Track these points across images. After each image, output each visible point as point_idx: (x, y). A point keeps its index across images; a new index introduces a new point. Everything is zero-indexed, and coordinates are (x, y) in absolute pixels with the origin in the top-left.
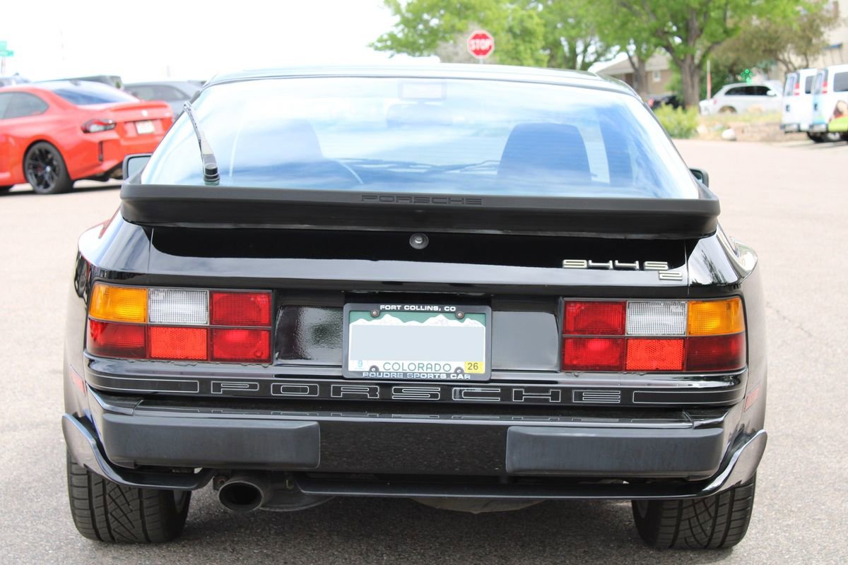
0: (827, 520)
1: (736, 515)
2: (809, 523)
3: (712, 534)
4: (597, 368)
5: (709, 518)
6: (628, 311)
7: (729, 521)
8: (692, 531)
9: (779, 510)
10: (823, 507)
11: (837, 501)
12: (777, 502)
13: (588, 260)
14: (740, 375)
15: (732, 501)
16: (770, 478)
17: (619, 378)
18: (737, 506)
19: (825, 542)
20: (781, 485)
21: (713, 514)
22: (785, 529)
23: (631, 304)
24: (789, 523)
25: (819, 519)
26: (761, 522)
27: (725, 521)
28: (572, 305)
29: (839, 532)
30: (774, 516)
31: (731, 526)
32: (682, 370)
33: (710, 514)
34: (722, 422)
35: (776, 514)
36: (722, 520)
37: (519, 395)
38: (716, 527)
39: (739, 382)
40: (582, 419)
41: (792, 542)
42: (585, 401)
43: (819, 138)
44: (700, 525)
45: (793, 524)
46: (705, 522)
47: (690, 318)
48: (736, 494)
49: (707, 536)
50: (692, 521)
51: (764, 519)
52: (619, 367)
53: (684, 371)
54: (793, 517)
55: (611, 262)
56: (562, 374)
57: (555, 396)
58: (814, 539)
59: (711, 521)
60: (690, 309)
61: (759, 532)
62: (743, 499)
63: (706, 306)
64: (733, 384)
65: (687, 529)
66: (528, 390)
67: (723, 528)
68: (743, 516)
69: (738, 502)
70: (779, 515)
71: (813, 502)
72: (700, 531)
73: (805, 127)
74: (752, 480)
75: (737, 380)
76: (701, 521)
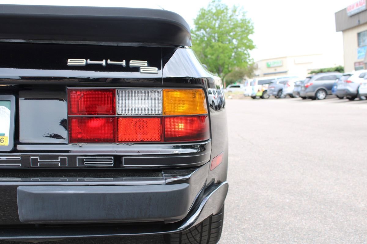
0: (263, 225)
1: (213, 231)
2: (254, 227)
3: (201, 241)
4: (97, 140)
5: (198, 233)
6: (117, 97)
7: (209, 234)
8: (189, 240)
9: (240, 220)
10: (261, 217)
11: (267, 213)
12: (238, 215)
13: (87, 60)
14: (205, 144)
15: (210, 223)
16: (236, 202)
17: (113, 147)
18: (213, 226)
19: (263, 239)
20: (241, 205)
21: (200, 231)
22: (242, 231)
23: (119, 91)
24: (245, 227)
25: (259, 224)
26: (230, 227)
27: (207, 234)
28: (74, 92)
29: (269, 232)
30: (237, 223)
31: (211, 237)
32: (161, 141)
33: (198, 231)
34: (189, 179)
35: (238, 222)
36: (205, 234)
37: (35, 161)
38: (203, 238)
39: (205, 149)
40: (85, 179)
41: (246, 240)
42: (86, 165)
43: (254, 97)
44: (193, 237)
45: (246, 228)
46: (196, 235)
47: (164, 102)
48: (212, 219)
49: (198, 242)
50: (188, 234)
51: (232, 225)
52: (113, 139)
53: (162, 142)
54: (246, 223)
55: (104, 61)
56: (70, 145)
57: (63, 161)
58: (257, 237)
59: (199, 234)
60: (165, 96)
61: (229, 234)
62: (216, 222)
63: (177, 94)
64: (200, 151)
65: (186, 239)
66: (42, 157)
67: (206, 238)
68: (217, 231)
69: (213, 224)
70: (239, 223)
71: (256, 214)
72: (193, 240)
73: (250, 95)
74: (221, 211)
75: (203, 148)
76: (194, 235)
